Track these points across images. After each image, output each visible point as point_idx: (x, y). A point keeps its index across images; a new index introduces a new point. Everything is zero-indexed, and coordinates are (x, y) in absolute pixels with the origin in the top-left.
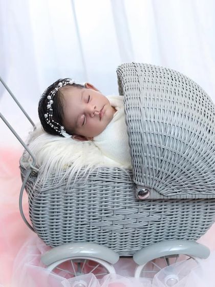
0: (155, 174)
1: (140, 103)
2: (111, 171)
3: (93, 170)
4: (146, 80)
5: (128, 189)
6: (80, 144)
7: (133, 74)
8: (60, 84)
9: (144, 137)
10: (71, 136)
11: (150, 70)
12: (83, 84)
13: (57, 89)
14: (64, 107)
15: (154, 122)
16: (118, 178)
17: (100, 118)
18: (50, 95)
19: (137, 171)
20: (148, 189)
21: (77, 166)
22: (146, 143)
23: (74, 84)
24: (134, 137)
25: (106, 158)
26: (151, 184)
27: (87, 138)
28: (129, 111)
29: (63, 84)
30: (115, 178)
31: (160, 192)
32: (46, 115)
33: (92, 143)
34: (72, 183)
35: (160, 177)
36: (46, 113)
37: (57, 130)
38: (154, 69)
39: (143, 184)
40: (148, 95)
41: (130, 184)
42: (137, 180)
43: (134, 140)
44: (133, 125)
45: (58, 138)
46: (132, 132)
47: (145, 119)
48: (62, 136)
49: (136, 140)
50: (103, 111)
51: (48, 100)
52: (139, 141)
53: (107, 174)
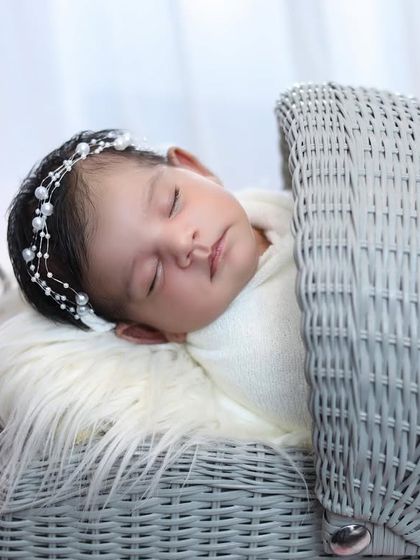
0: (393, 483)
1: (351, 233)
2: (240, 456)
3: (180, 452)
4: (377, 147)
5: (296, 517)
6: (141, 353)
7: (328, 123)
8: (83, 148)
9: (362, 355)
10: (114, 325)
11: (390, 113)
12: (162, 150)
13: (68, 164)
14: (88, 229)
15: (401, 301)
16: (265, 480)
17: (212, 273)
18: (45, 185)
19: (329, 468)
20: (367, 526)
21: (125, 438)
22: (366, 375)
23: (129, 151)
24: (326, 353)
25: (226, 404)
26: (377, 511)
27: (168, 337)
28: (309, 260)
29: (93, 148)
30: (254, 478)
31: (408, 537)
32: (28, 254)
33: (181, 354)
34: (105, 492)
35: (410, 491)
36: (29, 246)
37: (63, 306)
38: (401, 110)
39: (348, 510)
40: (381, 202)
41: (304, 500)
42: (331, 498)
43: (324, 365)
44: (323, 309)
45: (68, 333)
46: (320, 337)
47: (367, 289)
48: (80, 325)
49: (333, 366)
50: (223, 246)
51: (38, 203)
52: (343, 367)
53: (226, 464)
